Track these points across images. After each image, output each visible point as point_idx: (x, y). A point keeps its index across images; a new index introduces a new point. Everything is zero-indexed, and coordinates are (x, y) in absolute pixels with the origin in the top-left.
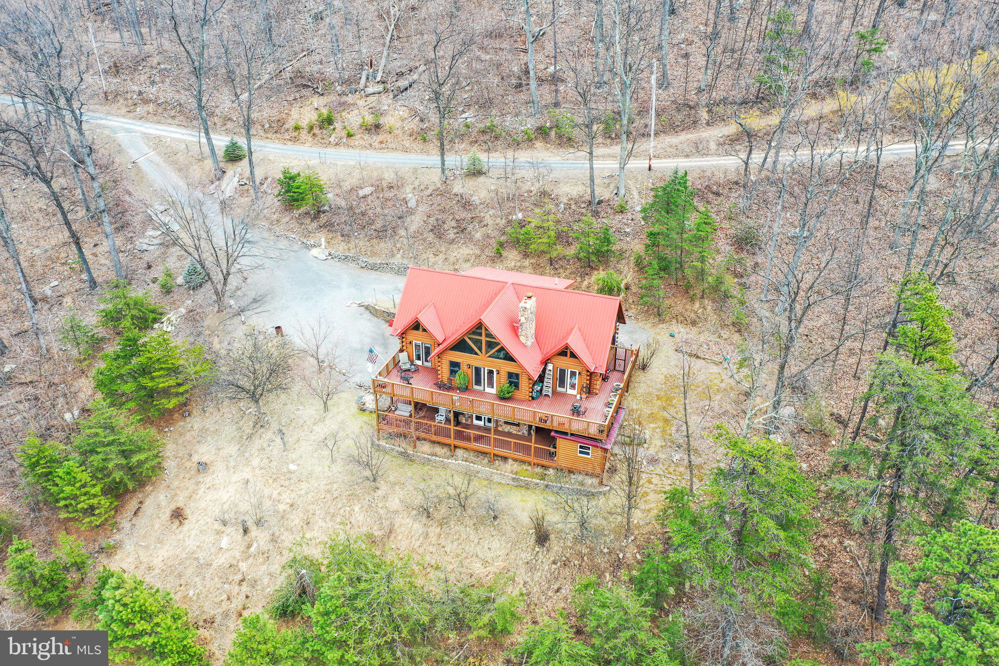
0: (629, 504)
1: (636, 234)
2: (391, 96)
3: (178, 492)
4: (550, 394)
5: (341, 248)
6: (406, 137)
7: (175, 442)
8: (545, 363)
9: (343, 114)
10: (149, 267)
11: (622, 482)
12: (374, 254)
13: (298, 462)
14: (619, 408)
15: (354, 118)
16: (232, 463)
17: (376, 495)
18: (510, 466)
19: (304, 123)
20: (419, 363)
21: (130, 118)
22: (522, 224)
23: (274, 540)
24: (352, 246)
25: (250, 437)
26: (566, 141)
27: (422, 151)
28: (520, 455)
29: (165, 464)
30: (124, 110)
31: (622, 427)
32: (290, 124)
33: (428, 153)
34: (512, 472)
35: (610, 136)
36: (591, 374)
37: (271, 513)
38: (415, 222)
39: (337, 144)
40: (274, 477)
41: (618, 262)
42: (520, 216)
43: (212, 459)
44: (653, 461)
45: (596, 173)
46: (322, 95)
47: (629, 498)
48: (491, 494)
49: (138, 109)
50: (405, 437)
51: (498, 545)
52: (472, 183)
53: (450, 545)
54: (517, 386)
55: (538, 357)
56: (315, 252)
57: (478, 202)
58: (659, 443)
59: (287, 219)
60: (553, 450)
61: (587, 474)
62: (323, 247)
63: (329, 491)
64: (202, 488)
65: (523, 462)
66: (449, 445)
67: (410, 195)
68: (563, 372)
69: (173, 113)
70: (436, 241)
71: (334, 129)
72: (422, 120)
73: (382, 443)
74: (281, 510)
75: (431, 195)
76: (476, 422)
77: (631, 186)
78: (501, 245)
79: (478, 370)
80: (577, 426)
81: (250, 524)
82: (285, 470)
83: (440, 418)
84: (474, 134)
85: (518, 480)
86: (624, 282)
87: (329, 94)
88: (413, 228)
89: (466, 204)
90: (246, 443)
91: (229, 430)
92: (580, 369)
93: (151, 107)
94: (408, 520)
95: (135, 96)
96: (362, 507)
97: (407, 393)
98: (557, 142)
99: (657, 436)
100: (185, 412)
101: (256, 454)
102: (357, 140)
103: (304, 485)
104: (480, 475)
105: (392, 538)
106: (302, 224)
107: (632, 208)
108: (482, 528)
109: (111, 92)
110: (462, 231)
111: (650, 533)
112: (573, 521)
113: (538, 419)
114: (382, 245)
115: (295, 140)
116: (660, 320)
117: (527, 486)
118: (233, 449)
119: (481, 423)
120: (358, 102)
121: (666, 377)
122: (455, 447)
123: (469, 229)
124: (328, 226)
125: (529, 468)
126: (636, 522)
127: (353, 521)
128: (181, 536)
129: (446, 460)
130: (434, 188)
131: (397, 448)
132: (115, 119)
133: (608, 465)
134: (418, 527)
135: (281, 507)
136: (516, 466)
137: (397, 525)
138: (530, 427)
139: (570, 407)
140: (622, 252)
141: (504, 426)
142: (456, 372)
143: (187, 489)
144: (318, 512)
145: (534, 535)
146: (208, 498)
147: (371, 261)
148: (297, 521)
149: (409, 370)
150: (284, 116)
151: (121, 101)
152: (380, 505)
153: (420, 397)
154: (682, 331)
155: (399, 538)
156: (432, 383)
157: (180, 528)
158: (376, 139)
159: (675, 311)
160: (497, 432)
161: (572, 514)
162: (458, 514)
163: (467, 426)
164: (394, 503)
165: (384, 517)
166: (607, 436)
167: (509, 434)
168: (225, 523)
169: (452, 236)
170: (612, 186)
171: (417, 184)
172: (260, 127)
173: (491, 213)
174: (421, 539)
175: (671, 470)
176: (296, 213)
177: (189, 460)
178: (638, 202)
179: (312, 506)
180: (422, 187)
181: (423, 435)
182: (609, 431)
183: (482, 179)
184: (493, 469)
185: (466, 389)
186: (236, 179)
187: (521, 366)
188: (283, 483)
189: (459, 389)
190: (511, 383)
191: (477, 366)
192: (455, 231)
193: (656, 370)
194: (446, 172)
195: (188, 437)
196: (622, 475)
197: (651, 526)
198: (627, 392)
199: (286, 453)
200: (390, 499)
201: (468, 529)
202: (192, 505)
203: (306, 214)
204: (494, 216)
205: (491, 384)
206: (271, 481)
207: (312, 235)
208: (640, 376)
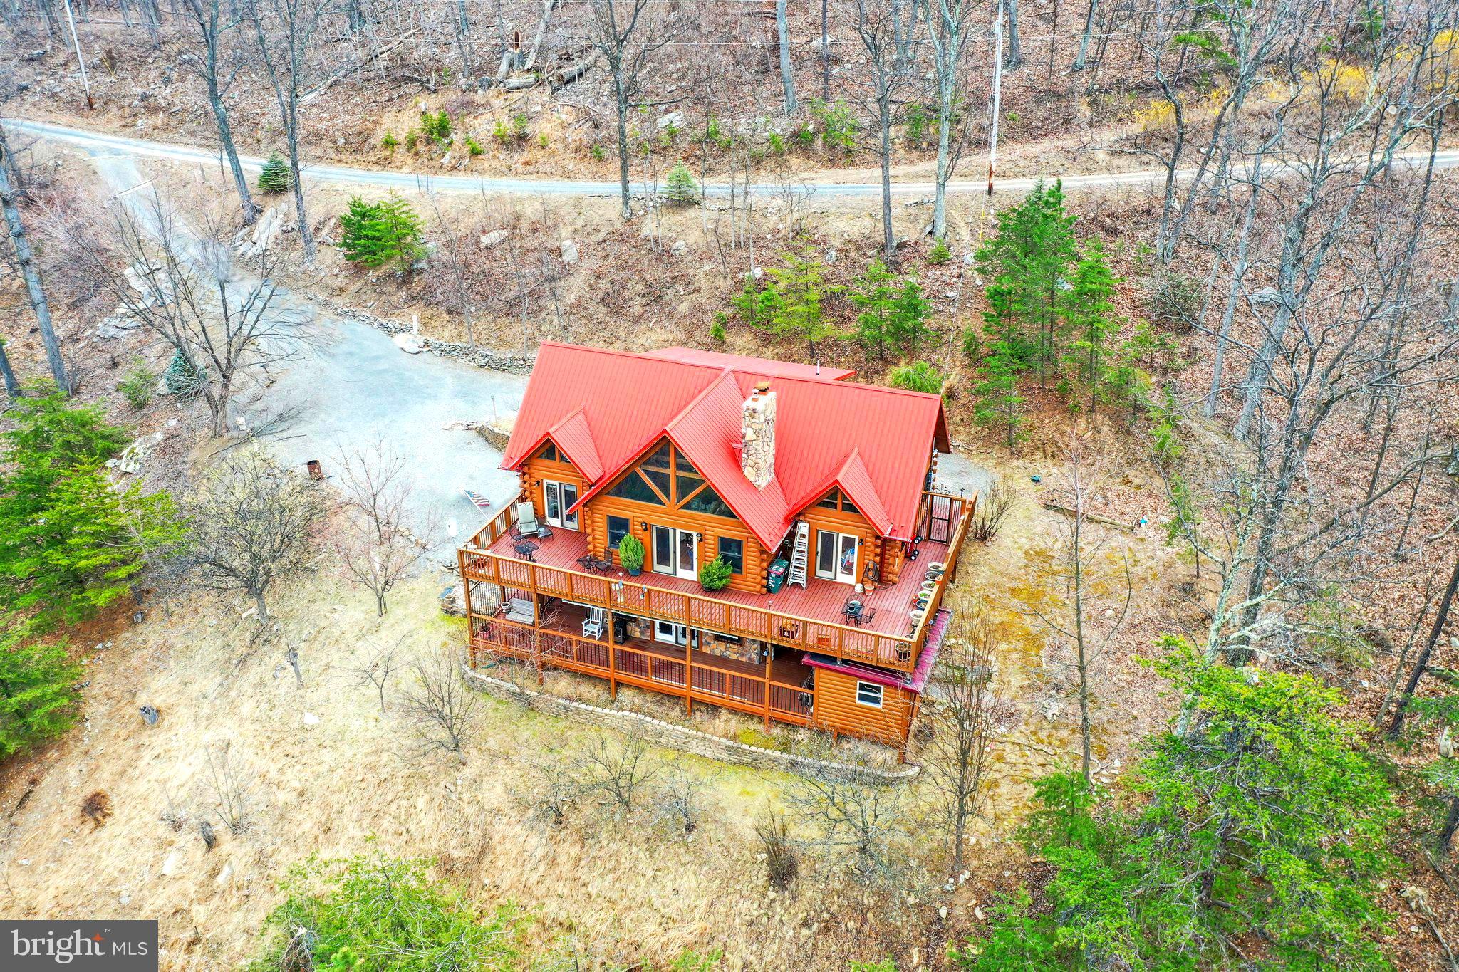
0: (961, 805)
1: (964, 302)
2: (548, 90)
3: (102, 763)
4: (803, 583)
5: (446, 333)
6: (569, 154)
7: (112, 671)
8: (793, 519)
9: (467, 120)
10: (115, 365)
11: (947, 758)
12: (502, 343)
13: (321, 710)
14: (938, 610)
15: (483, 127)
16: (207, 710)
17: (459, 775)
18: (724, 723)
19: (401, 136)
20: (555, 522)
21: (125, 135)
22: (760, 286)
23: (261, 861)
24: (464, 329)
25: (243, 662)
26: (842, 156)
27: (595, 176)
28: (741, 701)
29: (88, 712)
30: (116, 125)
31: (945, 649)
32: (378, 137)
33: (604, 178)
34: (726, 736)
35: (919, 145)
36: (884, 544)
37: (262, 807)
38: (575, 287)
39: (453, 168)
40: (275, 737)
41: (934, 350)
42: (758, 272)
43: (170, 701)
44: (1007, 716)
45: (893, 200)
46: (435, 91)
47: (962, 792)
48: (681, 778)
49: (139, 123)
50: (522, 663)
51: (694, 884)
52: (673, 220)
53: (598, 881)
54: (738, 565)
55: (780, 509)
56: (401, 340)
57: (684, 250)
58: (1017, 680)
59: (359, 284)
60: (806, 692)
61: (874, 742)
62: (415, 331)
63: (372, 768)
64: (147, 756)
65: (749, 715)
66: (607, 680)
67: (568, 242)
68: (828, 540)
69: (193, 126)
70: (610, 319)
71: (450, 144)
72: (596, 126)
73: (481, 675)
74: (281, 804)
75: (604, 241)
76: (660, 637)
77: (957, 221)
78: (724, 323)
79: (663, 536)
80: (855, 645)
81: (220, 828)
82: (296, 725)
83: (591, 628)
84: (684, 145)
85: (737, 751)
86: (946, 384)
87: (447, 90)
88: (571, 298)
89: (664, 254)
90: (236, 673)
91: (210, 648)
92: (862, 532)
93: (160, 119)
94: (518, 828)
95: (136, 102)
96: (432, 800)
97: (525, 577)
98: (827, 156)
99: (1014, 668)
100: (136, 613)
101: (249, 694)
102: (486, 162)
103: (328, 756)
104: (663, 740)
105: (485, 865)
106: (382, 293)
107: (958, 256)
108: (662, 848)
109: (100, 97)
110: (656, 301)
111: (1002, 865)
112: (845, 838)
113: (776, 630)
114: (519, 328)
115: (385, 163)
116: (1012, 453)
117: (755, 765)
118: (210, 683)
119: (669, 639)
120: (493, 101)
121: (1027, 553)
122: (619, 684)
123: (667, 298)
124: (426, 298)
125: (760, 727)
126: (973, 841)
127: (413, 828)
128: (94, 850)
129: (599, 710)
130: (610, 230)
131: (508, 685)
132: (101, 136)
133: (915, 723)
134: (536, 844)
135: (282, 797)
136: (734, 724)
137: (497, 838)
138: (763, 645)
139: (839, 608)
140: (942, 332)
141: (714, 644)
142: (620, 537)
143: (119, 758)
144: (347, 809)
145: (765, 866)
146: (153, 777)
147: (496, 354)
148: (307, 826)
149: (535, 536)
150: (369, 125)
151: (114, 109)
152: (466, 797)
153: (549, 586)
154: (1056, 475)
155: (499, 864)
156: (573, 561)
157: (95, 834)
158: (519, 157)
159: (1039, 437)
160: (698, 654)
161: (843, 827)
162: (617, 817)
163: (642, 645)
164: (494, 794)
165: (472, 820)
166: (916, 664)
167: (723, 661)
168: (177, 826)
169: (638, 309)
170: (922, 221)
171: (580, 223)
172: (329, 144)
173: (706, 268)
174: (542, 867)
175: (1043, 735)
176: (372, 276)
177: (131, 703)
178: (967, 248)
179: (337, 797)
180: (590, 229)
181: (554, 659)
182: (919, 656)
183: (692, 212)
184: (689, 727)
185: (641, 571)
186: (278, 222)
187: (745, 525)
188: (289, 749)
189: (626, 571)
190: (725, 559)
191: (663, 526)
192: (644, 300)
193: (1009, 542)
194: (632, 203)
195: (135, 661)
196: (946, 744)
197: (1004, 850)
198: (953, 581)
199: (301, 692)
200: (485, 785)
201: (634, 849)
202: (124, 787)
203: (389, 276)
204: (712, 274)
205: (687, 561)
206: (267, 747)
207: (397, 311)
208: (976, 552)
